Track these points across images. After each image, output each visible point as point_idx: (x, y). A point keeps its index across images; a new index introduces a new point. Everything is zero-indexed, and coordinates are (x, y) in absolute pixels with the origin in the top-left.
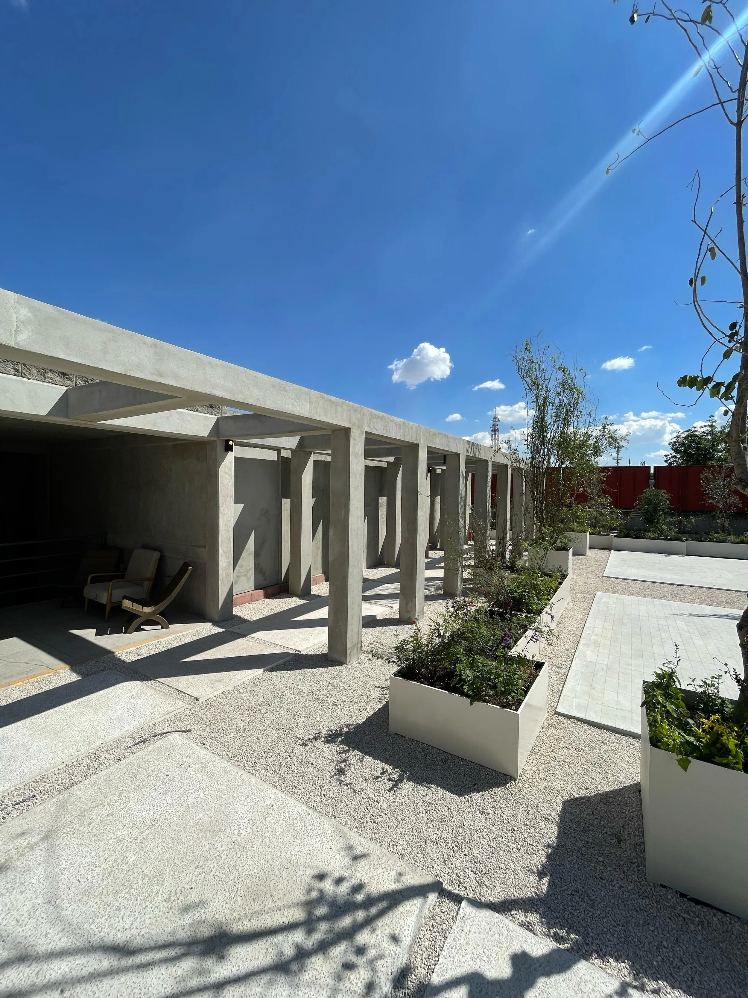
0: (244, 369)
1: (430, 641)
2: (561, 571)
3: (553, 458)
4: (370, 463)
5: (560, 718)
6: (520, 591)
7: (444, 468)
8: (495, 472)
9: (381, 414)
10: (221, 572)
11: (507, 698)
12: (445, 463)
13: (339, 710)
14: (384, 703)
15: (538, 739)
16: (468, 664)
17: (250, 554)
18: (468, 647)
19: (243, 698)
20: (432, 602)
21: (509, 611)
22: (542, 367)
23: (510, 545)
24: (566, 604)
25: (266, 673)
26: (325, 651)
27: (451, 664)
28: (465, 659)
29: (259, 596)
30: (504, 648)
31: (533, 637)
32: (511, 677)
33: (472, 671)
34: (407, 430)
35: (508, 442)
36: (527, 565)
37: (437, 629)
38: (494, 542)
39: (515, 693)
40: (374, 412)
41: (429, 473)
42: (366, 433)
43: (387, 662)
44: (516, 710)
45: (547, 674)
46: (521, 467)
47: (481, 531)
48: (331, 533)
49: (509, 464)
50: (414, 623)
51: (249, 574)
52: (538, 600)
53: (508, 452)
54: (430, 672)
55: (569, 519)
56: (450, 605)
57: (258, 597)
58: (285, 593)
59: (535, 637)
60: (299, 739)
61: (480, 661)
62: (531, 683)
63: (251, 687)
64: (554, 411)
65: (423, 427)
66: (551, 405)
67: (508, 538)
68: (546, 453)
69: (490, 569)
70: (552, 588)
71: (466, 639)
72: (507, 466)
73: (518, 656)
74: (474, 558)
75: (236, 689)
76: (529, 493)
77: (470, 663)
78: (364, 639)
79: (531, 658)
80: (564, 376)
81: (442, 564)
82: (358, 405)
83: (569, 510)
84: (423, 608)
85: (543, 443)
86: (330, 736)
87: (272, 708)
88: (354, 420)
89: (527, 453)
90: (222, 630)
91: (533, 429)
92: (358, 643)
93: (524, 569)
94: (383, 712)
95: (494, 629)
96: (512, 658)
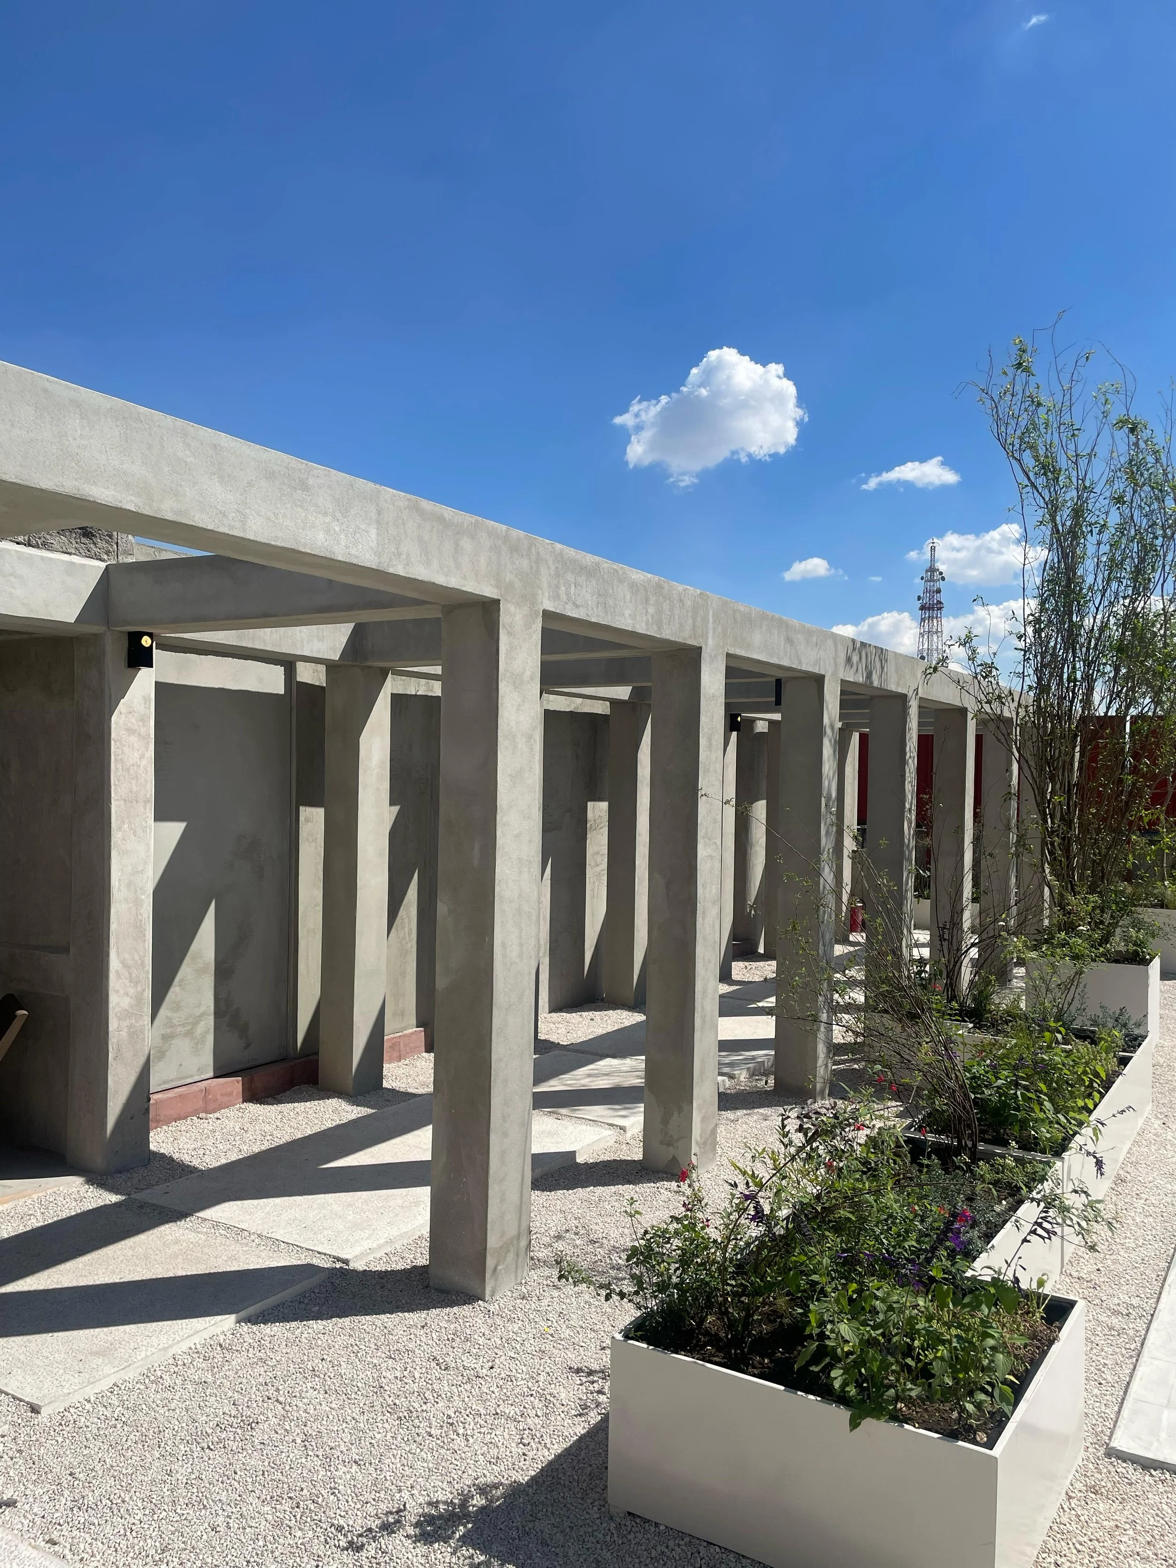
0: (180, 422)
1: (733, 1230)
2: (1125, 1025)
3: (1100, 690)
4: (559, 703)
5: (1121, 1467)
6: (1000, 1082)
7: (777, 717)
8: (929, 730)
9: (589, 559)
10: (113, 1024)
11: (963, 1409)
12: (778, 702)
13: (459, 1442)
14: (594, 1418)
15: (1057, 1530)
16: (844, 1302)
17: (203, 971)
18: (844, 1251)
19: (173, 1406)
20: (740, 1113)
21: (970, 1144)
22: (1066, 419)
23: (973, 945)
24: (1140, 1122)
25: (245, 1328)
26: (423, 1260)
27: (794, 1301)
28: (835, 1289)
29: (230, 1094)
30: (951, 1256)
31: (1040, 1225)
32: (971, 1343)
33: (855, 1324)
34: (666, 606)
35: (966, 641)
36: (1023, 1005)
37: (752, 1197)
38: (923, 936)
39: (986, 1392)
40: (571, 552)
41: (734, 734)
42: (547, 614)
43: (604, 1293)
44: (990, 1445)
45: (1082, 1334)
46: (1006, 714)
47: (884, 904)
48: (442, 909)
49: (971, 705)
50: (682, 1176)
51: (200, 1029)
52: (1057, 1111)
53: (965, 672)
54: (731, 1325)
55: (1149, 868)
56: (792, 1125)
57: (225, 1099)
58: (305, 1087)
59: (1046, 1225)
60: (340, 1529)
61: (879, 1294)
62: (1036, 1363)
63: (199, 1371)
64: (1105, 548)
65: (714, 599)
66: (1096, 531)
67: (966, 925)
68: (1079, 675)
69: (913, 1017)
70: (1097, 1075)
71: (838, 1229)
72: (963, 711)
73: (995, 1282)
74: (865, 984)
75: (150, 1377)
76: (1029, 794)
77: (851, 1300)
78: (535, 1226)
79: (1034, 1286)
80: (1136, 444)
81: (771, 1002)
82: (522, 534)
83: (1152, 842)
84: (714, 1132)
85: (1070, 642)
86: (430, 1519)
87: (258, 1435)
88: (509, 577)
89: (1023, 675)
90: (114, 1198)
91: (1042, 603)
92: (518, 1236)
93: (1014, 1017)
94: (592, 1445)
95: (921, 1198)
96: (976, 1286)
